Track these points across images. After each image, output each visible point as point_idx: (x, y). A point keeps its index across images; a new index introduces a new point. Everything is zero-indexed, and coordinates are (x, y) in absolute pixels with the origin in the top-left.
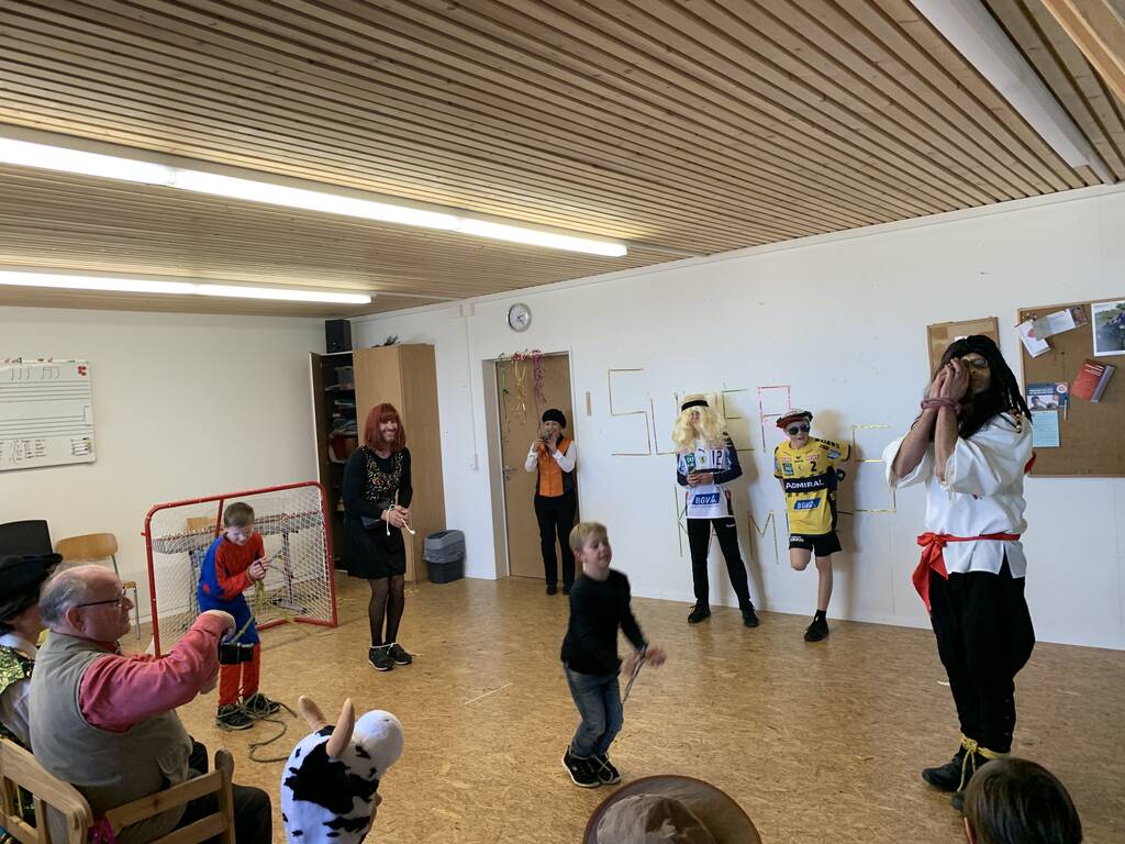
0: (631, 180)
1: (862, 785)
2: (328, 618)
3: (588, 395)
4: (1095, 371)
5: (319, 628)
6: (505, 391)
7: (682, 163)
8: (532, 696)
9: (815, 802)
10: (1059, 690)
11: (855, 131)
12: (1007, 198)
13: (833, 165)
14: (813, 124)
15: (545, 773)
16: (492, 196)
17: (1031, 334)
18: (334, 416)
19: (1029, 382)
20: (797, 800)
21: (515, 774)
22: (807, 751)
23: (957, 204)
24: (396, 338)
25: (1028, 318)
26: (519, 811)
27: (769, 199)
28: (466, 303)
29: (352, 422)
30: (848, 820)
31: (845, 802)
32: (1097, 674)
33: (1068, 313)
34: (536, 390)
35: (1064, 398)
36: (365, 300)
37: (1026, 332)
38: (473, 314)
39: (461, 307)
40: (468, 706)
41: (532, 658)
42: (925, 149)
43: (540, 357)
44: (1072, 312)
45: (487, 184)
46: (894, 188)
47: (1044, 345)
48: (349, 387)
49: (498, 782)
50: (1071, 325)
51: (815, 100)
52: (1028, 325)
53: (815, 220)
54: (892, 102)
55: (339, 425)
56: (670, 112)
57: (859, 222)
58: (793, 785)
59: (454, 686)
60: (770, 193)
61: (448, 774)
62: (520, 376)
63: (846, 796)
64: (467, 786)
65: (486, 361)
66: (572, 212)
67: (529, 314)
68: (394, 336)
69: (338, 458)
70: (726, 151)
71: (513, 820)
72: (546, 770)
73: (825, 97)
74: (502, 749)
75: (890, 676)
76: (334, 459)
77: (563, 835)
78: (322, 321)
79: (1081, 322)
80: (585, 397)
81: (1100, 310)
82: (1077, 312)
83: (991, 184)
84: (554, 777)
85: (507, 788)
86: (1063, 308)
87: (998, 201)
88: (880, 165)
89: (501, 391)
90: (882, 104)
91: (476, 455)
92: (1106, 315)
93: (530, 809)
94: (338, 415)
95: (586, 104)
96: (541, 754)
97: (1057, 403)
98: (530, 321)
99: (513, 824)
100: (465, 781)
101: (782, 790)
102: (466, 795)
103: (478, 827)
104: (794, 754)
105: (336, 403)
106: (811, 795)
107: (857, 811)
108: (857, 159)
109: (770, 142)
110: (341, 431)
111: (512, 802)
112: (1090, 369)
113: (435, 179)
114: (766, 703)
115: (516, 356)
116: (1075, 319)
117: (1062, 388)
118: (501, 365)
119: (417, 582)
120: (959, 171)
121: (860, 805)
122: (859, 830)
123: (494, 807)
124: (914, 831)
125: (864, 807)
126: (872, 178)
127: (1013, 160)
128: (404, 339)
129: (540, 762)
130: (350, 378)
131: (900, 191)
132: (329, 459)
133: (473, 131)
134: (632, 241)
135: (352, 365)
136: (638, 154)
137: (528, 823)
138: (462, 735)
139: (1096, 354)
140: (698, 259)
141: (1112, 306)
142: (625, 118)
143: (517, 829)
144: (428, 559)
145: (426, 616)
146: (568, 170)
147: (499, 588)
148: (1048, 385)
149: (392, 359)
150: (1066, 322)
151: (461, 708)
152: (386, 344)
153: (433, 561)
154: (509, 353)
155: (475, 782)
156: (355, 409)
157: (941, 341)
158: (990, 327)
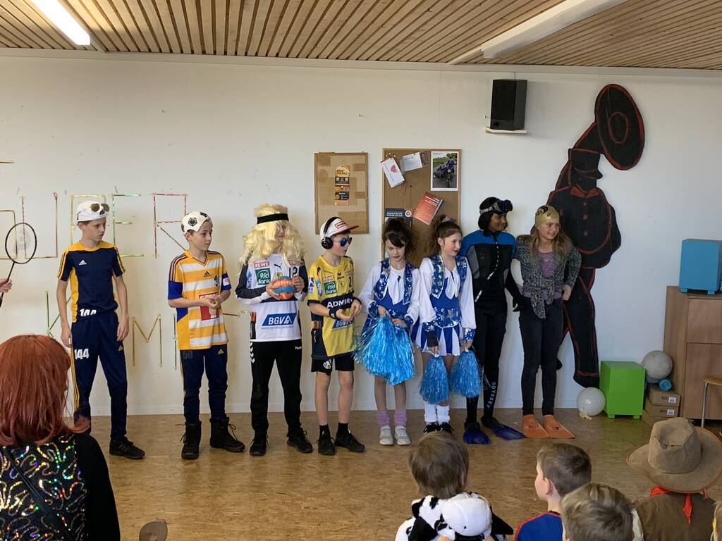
4: (432, 201)
17: (393, 169)
19: (387, 206)
25: (390, 157)
33: (418, 155)
37: (390, 167)
44: (421, 155)
47: (400, 178)
52: (391, 162)
79: (425, 163)
81: (436, 157)
82: (423, 155)
86: (414, 151)
112: (429, 200)
116: (422, 161)
117: (408, 214)
139: (432, 189)
141: (444, 155)
148: (400, 210)
150: (415, 162)
157: (324, 168)
158: (361, 160)
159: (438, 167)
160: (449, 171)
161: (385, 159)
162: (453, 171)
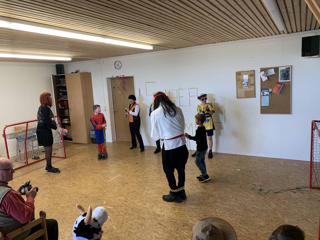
0: (158, 29)
1: (220, 200)
2: (63, 156)
3: (139, 89)
4: (279, 86)
5: (60, 159)
6: (114, 87)
7: (174, 25)
8: (127, 178)
9: (208, 206)
10: (267, 171)
11: (225, 19)
12: (259, 36)
13: (216, 27)
14: (214, 17)
15: (134, 202)
16: (114, 32)
17: (263, 75)
18: (60, 94)
19: (262, 88)
20: (204, 206)
21: (125, 203)
22: (205, 191)
23: (246, 37)
24: (79, 70)
25: (263, 71)
26: (128, 214)
27: (196, 35)
28: (101, 60)
29: (66, 96)
30: (218, 211)
31: (216, 206)
32: (276, 165)
33: (273, 69)
34: (124, 88)
35: (271, 93)
36: (70, 59)
37: (262, 75)
38: (103, 63)
39: (99, 61)
40: (109, 182)
41: (126, 167)
42: (242, 24)
43: (125, 77)
44: (274, 69)
45: (114, 29)
46: (231, 33)
47: (266, 78)
48: (64, 85)
49: (120, 206)
50: (274, 73)
51: (217, 10)
52: (263, 73)
53: (207, 41)
54: (237, 11)
55: (61, 97)
56: (174, 12)
57: (218, 41)
58: (202, 201)
59: (104, 176)
60: (196, 34)
61: (106, 204)
62: (118, 83)
63: (216, 204)
64: (112, 208)
65: (108, 78)
66: (139, 37)
67: (121, 64)
68: (78, 70)
69: (62, 106)
70: (188, 23)
71: (126, 217)
72: (134, 201)
73: (220, 10)
74: (120, 196)
75: (224, 168)
76: (60, 107)
77: (141, 221)
78: (55, 64)
79: (276, 72)
80: (138, 89)
81: (281, 69)
82: (275, 69)
83: (256, 33)
84: (136, 203)
85: (123, 208)
86: (272, 68)
87: (257, 37)
88: (229, 28)
89: (113, 88)
90: (234, 12)
91: (105, 106)
92: (282, 71)
93: (131, 213)
94: (61, 94)
95: (149, 9)
96: (132, 196)
97: (269, 94)
98: (121, 66)
99: (126, 218)
100: (111, 206)
101: (199, 203)
102: (112, 210)
103: (117, 220)
104: (202, 192)
105: (60, 90)
106: (207, 204)
107: (219, 208)
108: (223, 26)
109: (201, 21)
110: (62, 99)
111: (125, 212)
112: (278, 85)
113: (98, 27)
114: (192, 177)
115: (117, 77)
116: (275, 71)
117: (270, 90)
118: (112, 79)
119: (88, 143)
120: (249, 30)
121: (220, 206)
122: (220, 213)
123: (121, 214)
124: (234, 213)
125: (221, 207)
126: (226, 31)
127: (264, 28)
128: (81, 71)
129: (132, 199)
130: (64, 82)
131: (232, 34)
132: (59, 107)
133: (113, 15)
134: (154, 45)
135: (65, 78)
136: (162, 22)
137: (131, 218)
138: (108, 192)
139: (280, 81)
140: (172, 50)
141: (284, 68)
142: (160, 13)
143: (128, 220)
144: (91, 137)
145: (93, 154)
146: (140, 26)
147: (113, 145)
148: (267, 89)
149: (78, 77)
150: (272, 72)
151: (107, 183)
152: (76, 72)
153: (93, 137)
154: (115, 76)
155: (114, 206)
156: (66, 92)
157: (240, 76)
158: (253, 73)
159: (282, 73)
160: (287, 74)
161: (261, 72)
162: (288, 74)
